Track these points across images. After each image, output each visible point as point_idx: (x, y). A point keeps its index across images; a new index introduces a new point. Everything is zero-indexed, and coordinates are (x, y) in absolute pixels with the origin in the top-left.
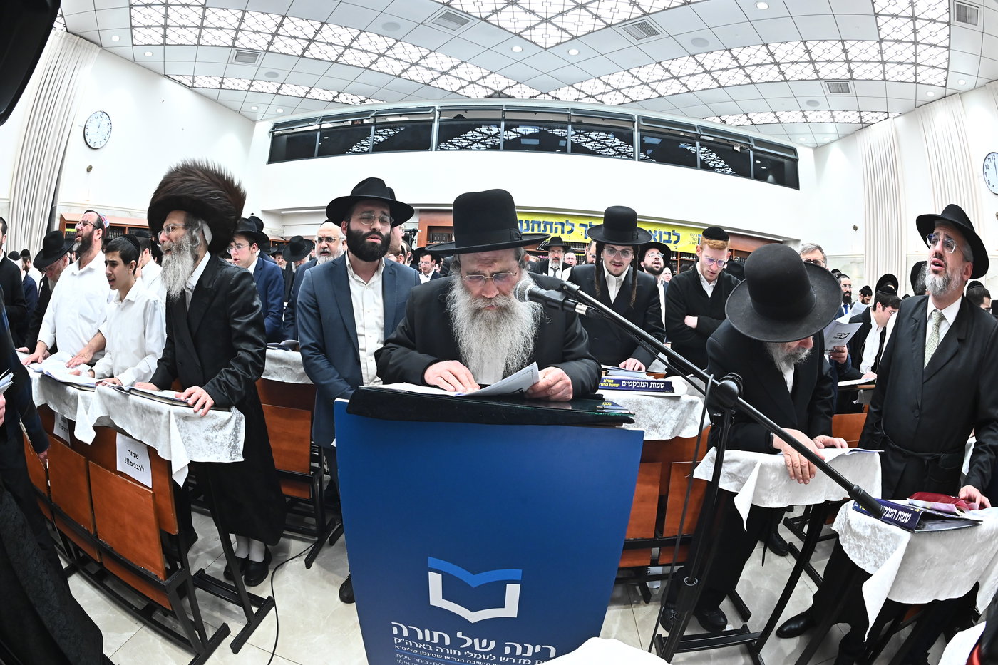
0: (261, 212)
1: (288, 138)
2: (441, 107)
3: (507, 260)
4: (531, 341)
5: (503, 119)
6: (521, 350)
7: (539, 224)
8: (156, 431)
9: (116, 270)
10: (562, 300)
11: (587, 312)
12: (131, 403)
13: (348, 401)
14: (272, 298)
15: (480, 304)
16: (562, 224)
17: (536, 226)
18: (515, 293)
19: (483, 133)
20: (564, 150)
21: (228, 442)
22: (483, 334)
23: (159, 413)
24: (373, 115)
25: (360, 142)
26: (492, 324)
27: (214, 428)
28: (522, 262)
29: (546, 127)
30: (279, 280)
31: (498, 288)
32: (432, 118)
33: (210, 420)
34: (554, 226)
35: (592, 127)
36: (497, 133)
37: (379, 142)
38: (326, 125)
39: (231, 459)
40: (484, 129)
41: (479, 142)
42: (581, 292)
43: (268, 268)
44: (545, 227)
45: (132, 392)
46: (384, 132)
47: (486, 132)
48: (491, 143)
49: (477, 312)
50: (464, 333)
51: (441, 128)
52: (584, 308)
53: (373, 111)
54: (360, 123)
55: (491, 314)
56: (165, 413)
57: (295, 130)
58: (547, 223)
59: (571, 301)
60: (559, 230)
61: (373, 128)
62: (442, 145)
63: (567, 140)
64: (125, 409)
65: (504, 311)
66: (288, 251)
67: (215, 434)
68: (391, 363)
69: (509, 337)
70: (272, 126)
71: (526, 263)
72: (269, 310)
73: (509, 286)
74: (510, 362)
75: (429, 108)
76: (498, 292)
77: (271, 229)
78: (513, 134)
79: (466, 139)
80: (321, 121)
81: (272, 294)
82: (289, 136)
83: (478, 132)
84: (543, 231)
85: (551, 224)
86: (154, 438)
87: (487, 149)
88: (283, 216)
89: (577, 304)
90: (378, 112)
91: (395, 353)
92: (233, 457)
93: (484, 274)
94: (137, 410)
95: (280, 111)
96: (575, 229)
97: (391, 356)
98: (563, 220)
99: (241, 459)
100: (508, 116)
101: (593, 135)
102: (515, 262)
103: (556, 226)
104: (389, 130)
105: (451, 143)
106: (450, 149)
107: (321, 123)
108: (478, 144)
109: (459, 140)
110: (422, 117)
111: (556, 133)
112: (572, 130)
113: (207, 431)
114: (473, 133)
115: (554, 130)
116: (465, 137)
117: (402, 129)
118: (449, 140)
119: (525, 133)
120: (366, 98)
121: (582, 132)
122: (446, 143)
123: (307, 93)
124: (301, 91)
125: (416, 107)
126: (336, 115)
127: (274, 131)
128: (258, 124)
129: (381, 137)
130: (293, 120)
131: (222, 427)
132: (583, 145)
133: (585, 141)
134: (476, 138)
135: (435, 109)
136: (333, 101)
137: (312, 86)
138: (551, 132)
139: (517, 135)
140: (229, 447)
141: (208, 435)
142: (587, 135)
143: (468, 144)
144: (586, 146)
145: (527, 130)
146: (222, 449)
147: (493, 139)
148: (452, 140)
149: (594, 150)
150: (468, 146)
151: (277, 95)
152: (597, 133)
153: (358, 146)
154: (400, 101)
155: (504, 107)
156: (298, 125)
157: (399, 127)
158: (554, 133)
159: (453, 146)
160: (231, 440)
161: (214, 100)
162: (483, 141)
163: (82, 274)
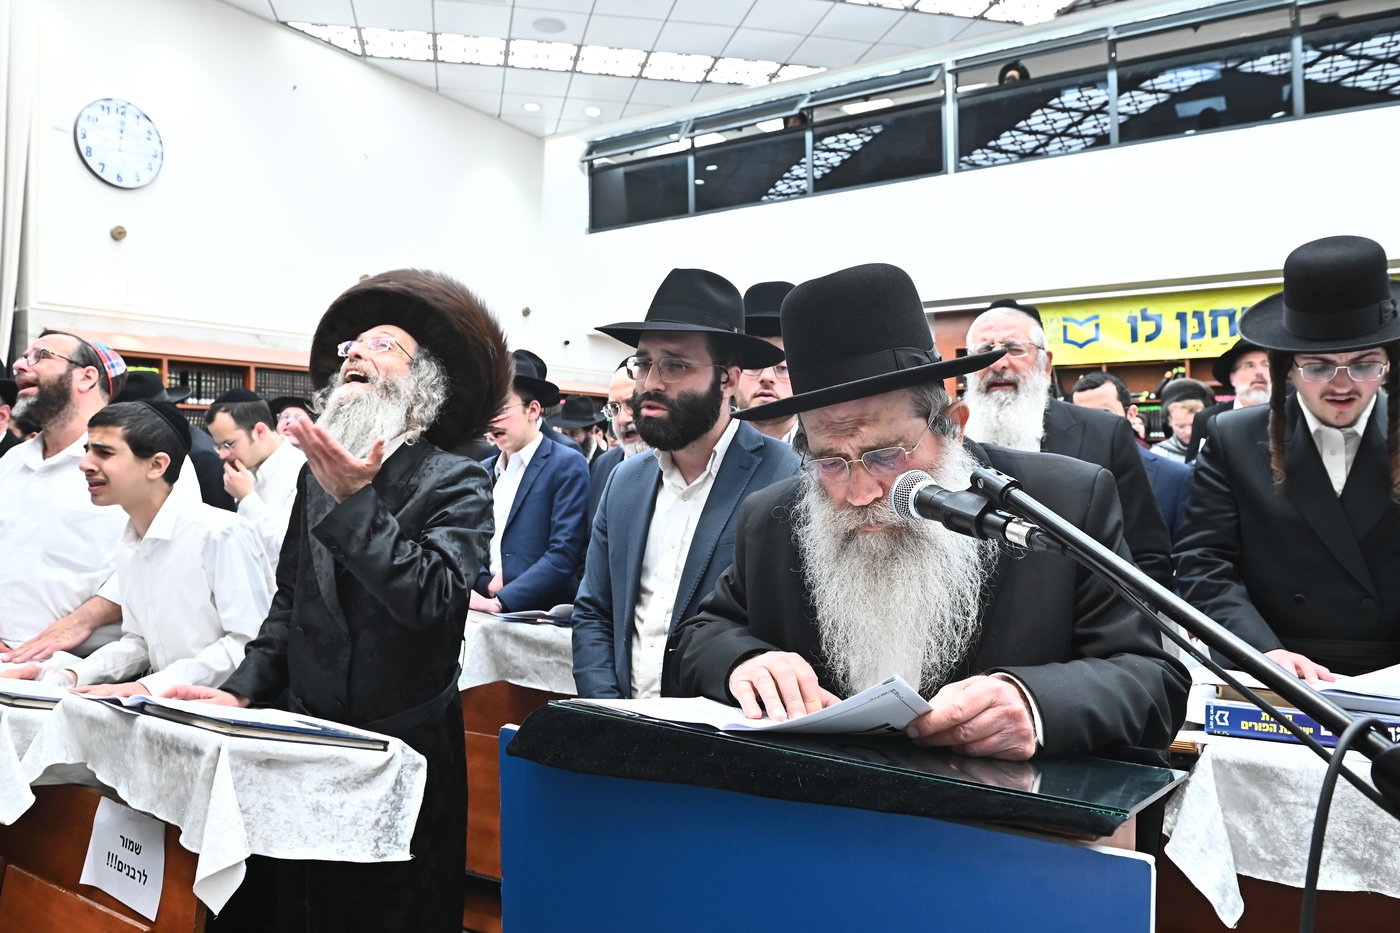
1: (627, 175)
2: (957, 62)
3: (896, 418)
5: (1112, 63)
7: (1231, 316)
8: (186, 790)
9: (109, 465)
10: (976, 513)
11: (1028, 540)
13: (517, 728)
15: (846, 520)
17: (1223, 322)
19: (1070, 110)
20: (1288, 110)
21: (372, 818)
25: (790, 171)
26: (879, 563)
27: (339, 785)
28: (939, 421)
29: (1231, 58)
31: (881, 485)
32: (938, 93)
33: (331, 768)
35: (1366, 25)
36: (1105, 103)
37: (832, 167)
38: (706, 139)
39: (377, 855)
40: (1070, 98)
41: (1064, 134)
46: (838, 141)
47: (1076, 105)
48: (1093, 131)
49: (845, 539)
51: (963, 113)
52: (1023, 530)
53: (802, 96)
55: (875, 542)
56: (209, 751)
59: (997, 514)
61: (809, 136)
62: (978, 156)
64: (124, 745)
65: (904, 536)
67: (338, 797)
70: (585, 147)
72: (551, 539)
75: (928, 70)
76: (879, 492)
78: (1147, 97)
79: (1031, 133)
80: (692, 130)
82: (629, 169)
83: (1058, 110)
86: (181, 805)
87: (1087, 148)
89: (1009, 520)
90: (816, 96)
92: (382, 850)
93: (843, 455)
95: (594, 112)
99: (404, 855)
100: (1125, 53)
102: (920, 423)
104: (846, 136)
105: (998, 149)
106: (996, 162)
107: (692, 135)
108: (1063, 138)
109: (1014, 137)
110: (917, 94)
111: (1264, 69)
112: (1304, 50)
113: (318, 790)
114: (1045, 114)
115: (1256, 63)
116: (1027, 129)
117: (877, 129)
118: (990, 141)
119: (1179, 87)
120: (779, 65)
121: (1339, 46)
122: (986, 151)
123: (643, 66)
124: (627, 62)
125: (898, 72)
126: (722, 113)
127: (592, 160)
128: (549, 144)
129: (833, 154)
130: (629, 132)
131: (360, 783)
132: (1348, 83)
133: (1353, 70)
134: (1055, 126)
135: (943, 69)
136: (705, 81)
137: (649, 50)
138: (1250, 70)
139: (1157, 99)
140: (373, 828)
141: (318, 802)
142: (1357, 53)
143: (1037, 143)
144: (1357, 84)
145: (1183, 79)
146: (354, 831)
147: (1097, 119)
148: (998, 138)
149: (1386, 91)
150: (1037, 147)
151: (575, 75)
152: (1386, 39)
153: (786, 181)
154: (857, 62)
155: (1111, 31)
156: (645, 142)
157: (869, 126)
158: (1257, 69)
159: (1004, 155)
160: (380, 811)
161: (429, 89)
162: (1073, 130)
163: (52, 469)
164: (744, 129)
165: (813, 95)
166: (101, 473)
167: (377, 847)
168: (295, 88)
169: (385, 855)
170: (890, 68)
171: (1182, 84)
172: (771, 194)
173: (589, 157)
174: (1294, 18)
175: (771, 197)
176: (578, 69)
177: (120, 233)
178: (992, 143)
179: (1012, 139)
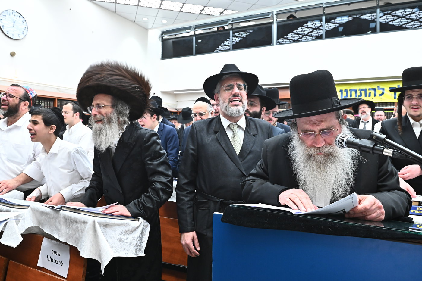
0: (160, 93)
1: (173, 42)
2: (277, 11)
3: (331, 120)
4: (351, 175)
5: (324, 14)
6: (344, 182)
7: (356, 91)
8: (80, 235)
10: (372, 146)
11: (393, 154)
12: (62, 216)
13: (222, 214)
14: (170, 149)
15: (312, 151)
16: (375, 90)
17: (353, 93)
18: (336, 142)
19: (310, 28)
20: (374, 31)
21: (135, 242)
22: (315, 171)
23: (85, 223)
24: (230, 22)
25: (223, 43)
26: (321, 165)
27: (126, 233)
28: (342, 120)
29: (358, 14)
30: (174, 137)
31: (325, 140)
32: (271, 21)
33: (124, 227)
34: (368, 92)
35: (397, 6)
36: (320, 26)
37: (237, 42)
38: (199, 32)
40: (310, 24)
41: (307, 35)
42: (387, 140)
43: (166, 130)
44: (361, 93)
45: (63, 208)
46: (239, 34)
47: (311, 26)
48: (316, 35)
49: (310, 157)
50: (301, 170)
51: (279, 27)
52: (391, 151)
53: (229, 20)
54: (222, 29)
55: (321, 158)
56: (90, 222)
57: (177, 36)
58: (362, 90)
59: (379, 147)
60: (372, 94)
61: (231, 32)
62: (281, 40)
63: (376, 22)
64: (56, 221)
65: (329, 156)
66: (181, 117)
67: (126, 236)
68: (253, 191)
69: (334, 172)
70: (161, 33)
71: (345, 120)
73: (332, 138)
74: (335, 191)
75: (269, 13)
76: (324, 143)
77: (168, 104)
78: (333, 25)
79: (297, 34)
80: (195, 29)
81: (170, 146)
82: (174, 40)
83: (306, 27)
84: (359, 96)
85: (365, 90)
86: (78, 240)
87: (313, 40)
88: (176, 95)
89: (384, 148)
90: (234, 20)
91: (255, 184)
92: (137, 253)
93: (314, 131)
94: (66, 221)
95: (165, 22)
96: (385, 92)
97: (252, 186)
98: (375, 86)
99: (143, 254)
100: (328, 11)
101: (399, 13)
102: (337, 121)
103: (370, 91)
104: (242, 33)
105: (287, 39)
106: (286, 43)
107: (195, 30)
108: (307, 36)
109: (292, 35)
110: (265, 21)
111: (367, 18)
112: (380, 13)
113: (121, 234)
114: (302, 29)
115: (365, 16)
116: (296, 33)
117: (251, 31)
118: (285, 36)
119: (342, 22)
120: (223, 10)
121: (389, 12)
122: (283, 39)
123: (182, 8)
124: (177, 6)
125: (259, 14)
126: (204, 24)
127: (163, 37)
128: (150, 31)
129: (237, 38)
130: (175, 28)
131: (132, 232)
132: (391, 23)
133: (392, 19)
134: (305, 32)
135: (273, 13)
136: (201, 14)
137: (184, 3)
138: (363, 18)
139: (335, 25)
140: (135, 246)
141: (121, 238)
142: (394, 14)
143: (299, 37)
144: (393, 24)
145: (343, 20)
146: (130, 247)
147: (317, 31)
148: (287, 35)
149: (401, 26)
150: (299, 39)
151: (160, 10)
152: (403, 11)
153: (222, 46)
154: (247, 10)
155: (324, 4)
156: (179, 32)
157: (249, 30)
158: (365, 18)
159: (289, 41)
160: (137, 241)
161: (113, 12)
162: (310, 34)
163: (10, 130)
164: (211, 29)
165: (233, 20)
166: (33, 130)
167: (136, 252)
168: (70, 9)
169: (138, 254)
170: (257, 12)
171: (343, 21)
172: (217, 50)
173: (162, 36)
174: (378, 3)
175: (217, 51)
176: (161, 8)
177: (13, 54)
178: (285, 37)
179: (292, 36)
